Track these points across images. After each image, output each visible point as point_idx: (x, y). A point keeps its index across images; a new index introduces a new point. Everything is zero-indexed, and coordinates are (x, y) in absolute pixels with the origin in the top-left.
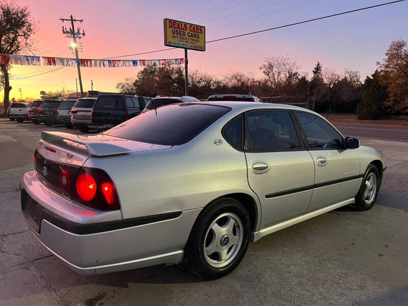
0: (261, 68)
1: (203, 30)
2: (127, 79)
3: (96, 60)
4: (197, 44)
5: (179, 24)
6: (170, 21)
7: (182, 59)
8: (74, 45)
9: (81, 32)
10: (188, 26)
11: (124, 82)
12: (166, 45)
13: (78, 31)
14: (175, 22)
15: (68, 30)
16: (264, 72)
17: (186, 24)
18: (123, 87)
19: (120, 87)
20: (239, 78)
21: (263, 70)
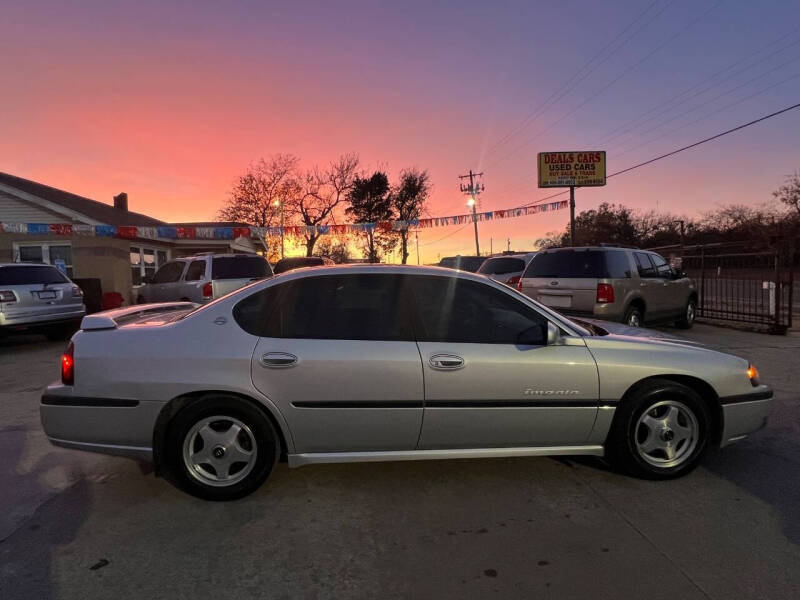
0: (776, 195)
1: (602, 156)
2: (548, 234)
3: (437, 219)
4: (591, 177)
5: (560, 156)
6: (547, 155)
7: (565, 202)
8: (471, 202)
9: (480, 187)
10: (575, 157)
11: (544, 237)
12: (540, 187)
13: (477, 185)
14: (554, 154)
15: (467, 187)
16: (784, 200)
17: (571, 154)
18: (542, 244)
19: (539, 244)
20: (737, 214)
21: (780, 197)
